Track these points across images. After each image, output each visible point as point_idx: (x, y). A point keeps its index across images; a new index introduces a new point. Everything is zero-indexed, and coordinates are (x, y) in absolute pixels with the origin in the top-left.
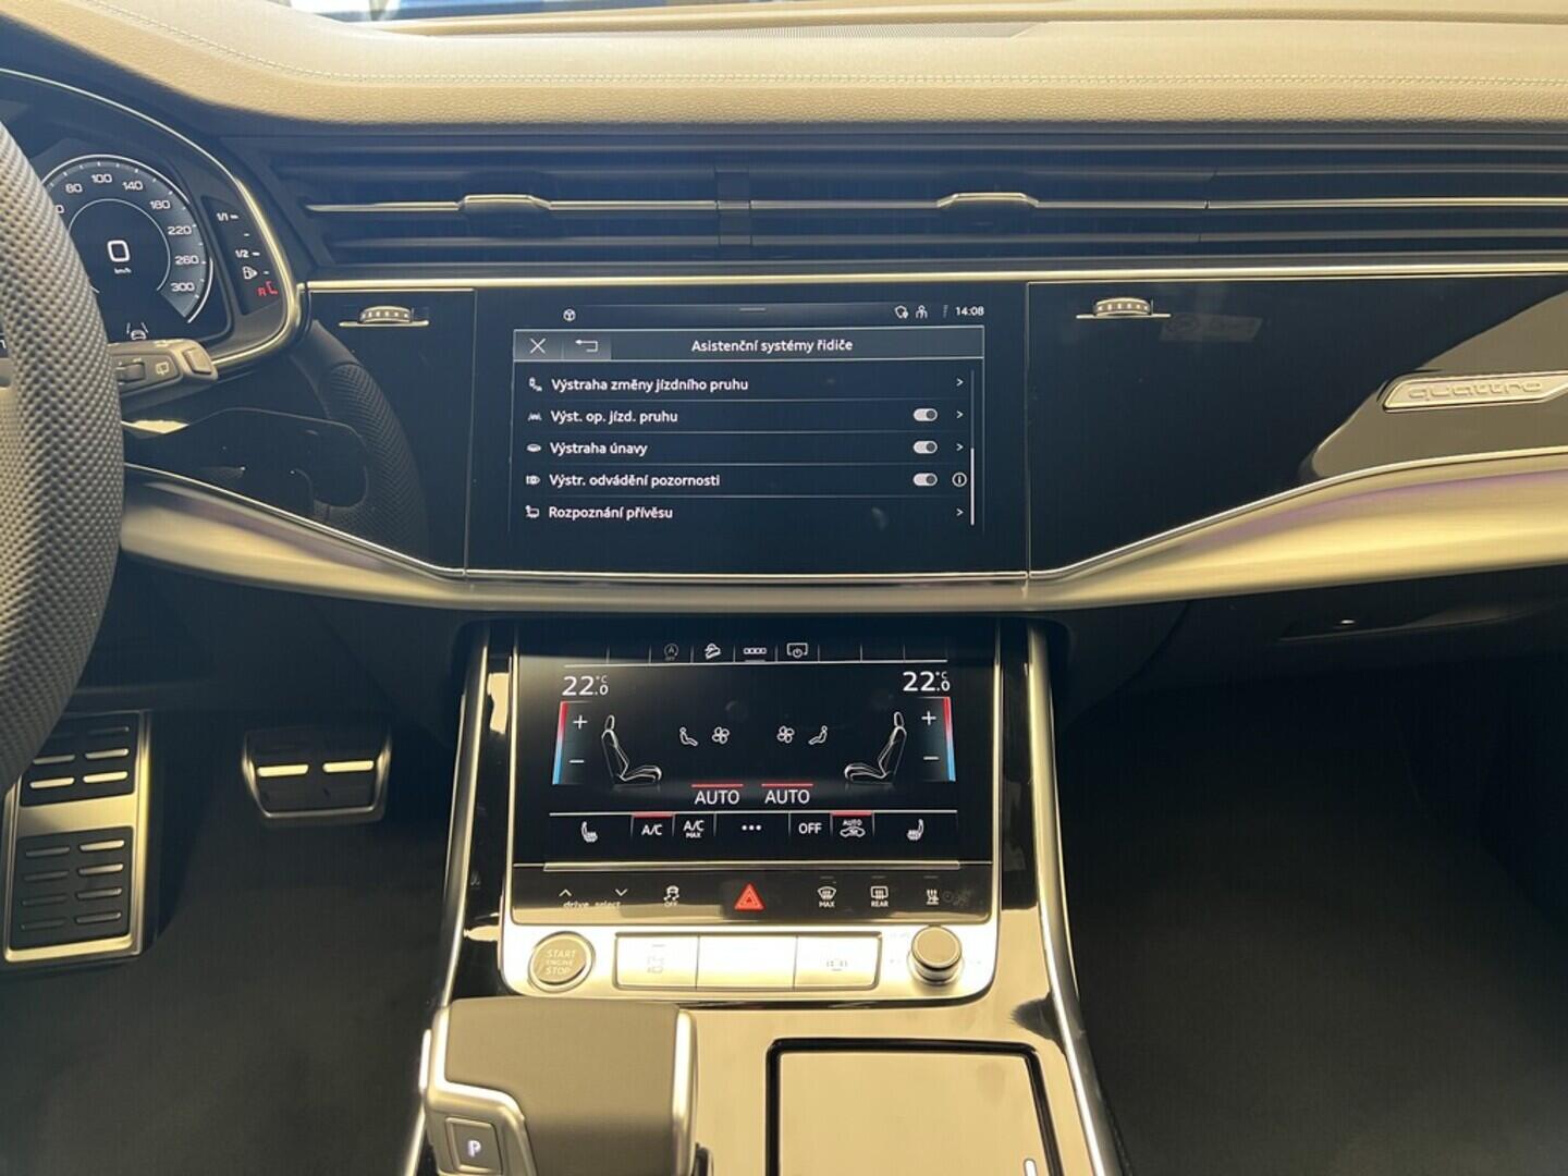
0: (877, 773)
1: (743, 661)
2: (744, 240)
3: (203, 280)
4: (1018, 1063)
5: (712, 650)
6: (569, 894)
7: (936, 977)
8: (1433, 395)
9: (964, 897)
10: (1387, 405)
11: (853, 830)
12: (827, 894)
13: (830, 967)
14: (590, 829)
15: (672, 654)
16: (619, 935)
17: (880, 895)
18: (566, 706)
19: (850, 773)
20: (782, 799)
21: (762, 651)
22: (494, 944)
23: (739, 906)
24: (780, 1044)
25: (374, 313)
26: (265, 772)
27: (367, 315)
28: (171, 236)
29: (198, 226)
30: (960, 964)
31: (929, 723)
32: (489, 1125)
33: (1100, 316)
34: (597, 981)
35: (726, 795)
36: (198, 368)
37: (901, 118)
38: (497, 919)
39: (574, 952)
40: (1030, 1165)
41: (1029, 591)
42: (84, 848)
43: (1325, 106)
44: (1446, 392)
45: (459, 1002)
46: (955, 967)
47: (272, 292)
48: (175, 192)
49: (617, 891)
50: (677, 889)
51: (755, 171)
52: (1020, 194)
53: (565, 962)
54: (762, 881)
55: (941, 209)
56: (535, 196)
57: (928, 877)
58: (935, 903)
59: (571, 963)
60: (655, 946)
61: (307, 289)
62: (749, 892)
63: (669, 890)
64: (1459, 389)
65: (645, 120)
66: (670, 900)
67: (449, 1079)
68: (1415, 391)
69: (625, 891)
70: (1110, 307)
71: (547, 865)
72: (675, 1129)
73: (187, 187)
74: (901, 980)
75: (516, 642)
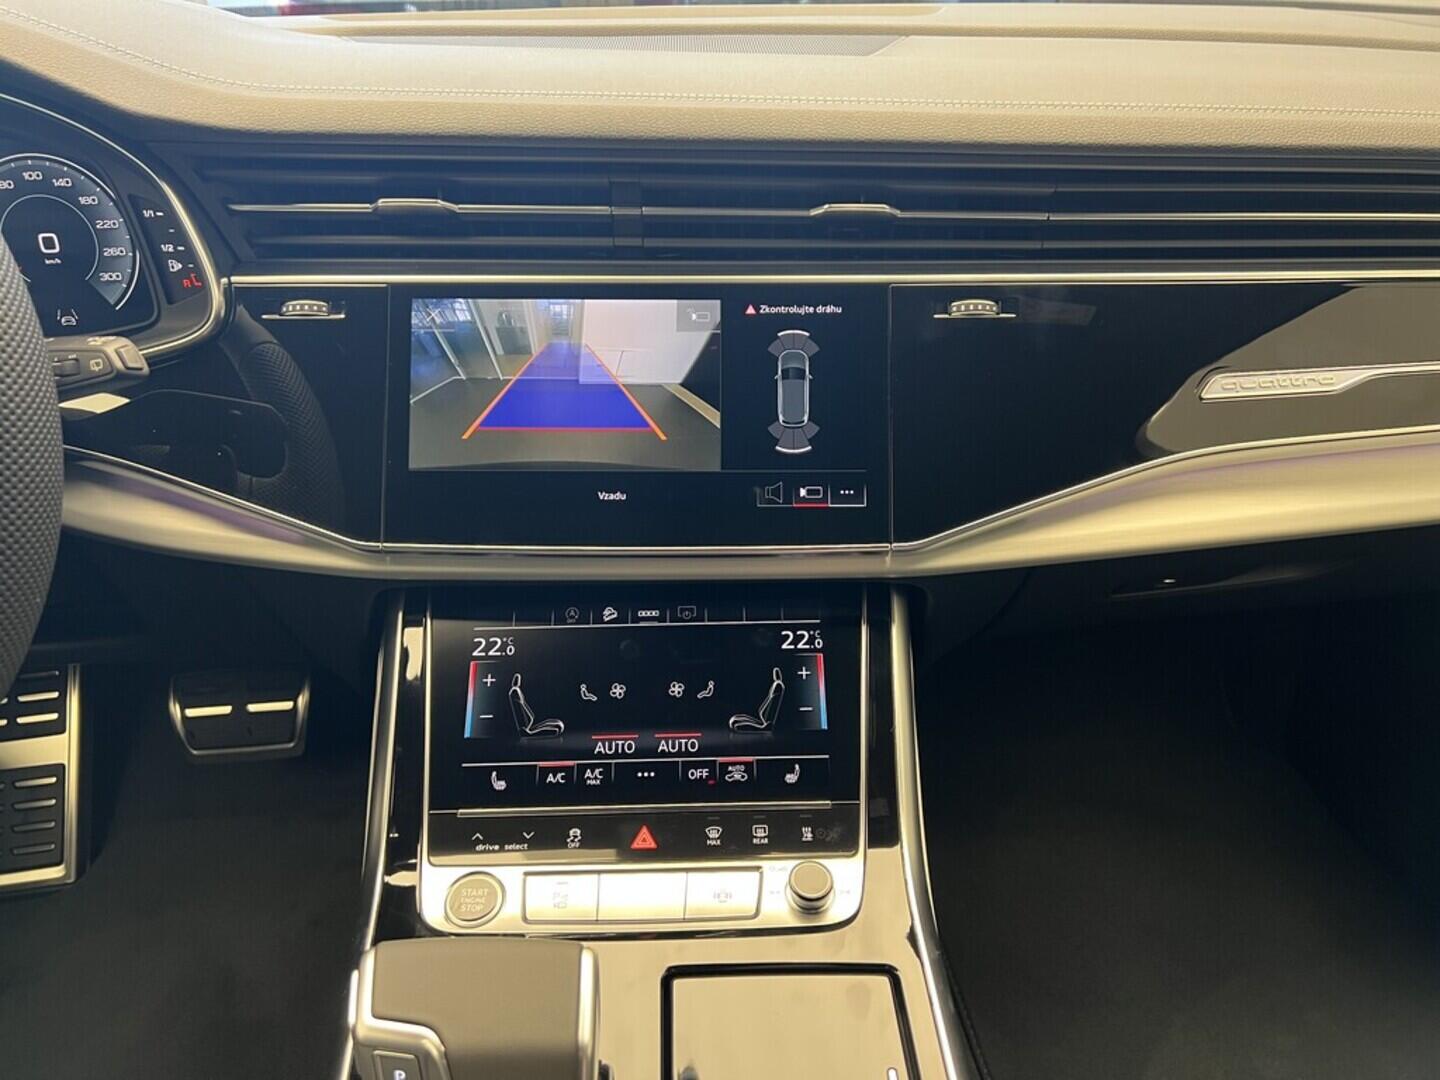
0: (757, 723)
1: (637, 622)
2: (636, 242)
3: (129, 271)
4: (883, 982)
5: (609, 613)
6: (481, 838)
7: (810, 906)
8: (1243, 388)
9: (834, 835)
10: (1204, 395)
11: (737, 774)
12: (713, 833)
13: (717, 899)
14: (498, 779)
15: (572, 617)
16: (527, 874)
17: (761, 833)
18: (476, 665)
19: (735, 722)
20: (673, 748)
21: (655, 613)
22: (412, 889)
23: (635, 845)
24: (673, 970)
25: (294, 306)
26: (191, 713)
27: (288, 307)
28: (98, 230)
29: (125, 221)
30: (831, 895)
31: (804, 677)
32: (412, 1056)
33: (955, 315)
34: (507, 918)
35: (623, 745)
36: (131, 365)
37: (777, 137)
38: (415, 864)
39: (486, 890)
40: (892, 1073)
41: (892, 560)
42: (18, 784)
43: (1150, 133)
44: (1254, 385)
45: (383, 945)
46: (826, 898)
47: (196, 284)
48: (102, 188)
49: (525, 834)
50: (579, 832)
51: (647, 181)
52: (884, 206)
53: (478, 900)
54: (656, 823)
55: (815, 216)
56: (443, 200)
57: (801, 816)
58: (809, 839)
59: (483, 900)
60: (559, 883)
61: (230, 283)
62: (644, 833)
63: (571, 833)
64: (1264, 382)
65: (546, 134)
66: (572, 841)
67: (376, 1016)
68: (1227, 384)
69: (532, 834)
70: (963, 308)
71: (461, 811)
72: (581, 1053)
73: (114, 185)
74: (780, 910)
75: (429, 607)
